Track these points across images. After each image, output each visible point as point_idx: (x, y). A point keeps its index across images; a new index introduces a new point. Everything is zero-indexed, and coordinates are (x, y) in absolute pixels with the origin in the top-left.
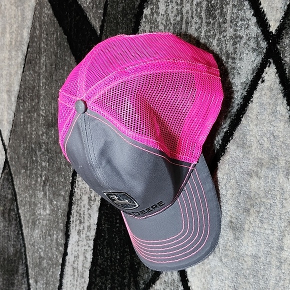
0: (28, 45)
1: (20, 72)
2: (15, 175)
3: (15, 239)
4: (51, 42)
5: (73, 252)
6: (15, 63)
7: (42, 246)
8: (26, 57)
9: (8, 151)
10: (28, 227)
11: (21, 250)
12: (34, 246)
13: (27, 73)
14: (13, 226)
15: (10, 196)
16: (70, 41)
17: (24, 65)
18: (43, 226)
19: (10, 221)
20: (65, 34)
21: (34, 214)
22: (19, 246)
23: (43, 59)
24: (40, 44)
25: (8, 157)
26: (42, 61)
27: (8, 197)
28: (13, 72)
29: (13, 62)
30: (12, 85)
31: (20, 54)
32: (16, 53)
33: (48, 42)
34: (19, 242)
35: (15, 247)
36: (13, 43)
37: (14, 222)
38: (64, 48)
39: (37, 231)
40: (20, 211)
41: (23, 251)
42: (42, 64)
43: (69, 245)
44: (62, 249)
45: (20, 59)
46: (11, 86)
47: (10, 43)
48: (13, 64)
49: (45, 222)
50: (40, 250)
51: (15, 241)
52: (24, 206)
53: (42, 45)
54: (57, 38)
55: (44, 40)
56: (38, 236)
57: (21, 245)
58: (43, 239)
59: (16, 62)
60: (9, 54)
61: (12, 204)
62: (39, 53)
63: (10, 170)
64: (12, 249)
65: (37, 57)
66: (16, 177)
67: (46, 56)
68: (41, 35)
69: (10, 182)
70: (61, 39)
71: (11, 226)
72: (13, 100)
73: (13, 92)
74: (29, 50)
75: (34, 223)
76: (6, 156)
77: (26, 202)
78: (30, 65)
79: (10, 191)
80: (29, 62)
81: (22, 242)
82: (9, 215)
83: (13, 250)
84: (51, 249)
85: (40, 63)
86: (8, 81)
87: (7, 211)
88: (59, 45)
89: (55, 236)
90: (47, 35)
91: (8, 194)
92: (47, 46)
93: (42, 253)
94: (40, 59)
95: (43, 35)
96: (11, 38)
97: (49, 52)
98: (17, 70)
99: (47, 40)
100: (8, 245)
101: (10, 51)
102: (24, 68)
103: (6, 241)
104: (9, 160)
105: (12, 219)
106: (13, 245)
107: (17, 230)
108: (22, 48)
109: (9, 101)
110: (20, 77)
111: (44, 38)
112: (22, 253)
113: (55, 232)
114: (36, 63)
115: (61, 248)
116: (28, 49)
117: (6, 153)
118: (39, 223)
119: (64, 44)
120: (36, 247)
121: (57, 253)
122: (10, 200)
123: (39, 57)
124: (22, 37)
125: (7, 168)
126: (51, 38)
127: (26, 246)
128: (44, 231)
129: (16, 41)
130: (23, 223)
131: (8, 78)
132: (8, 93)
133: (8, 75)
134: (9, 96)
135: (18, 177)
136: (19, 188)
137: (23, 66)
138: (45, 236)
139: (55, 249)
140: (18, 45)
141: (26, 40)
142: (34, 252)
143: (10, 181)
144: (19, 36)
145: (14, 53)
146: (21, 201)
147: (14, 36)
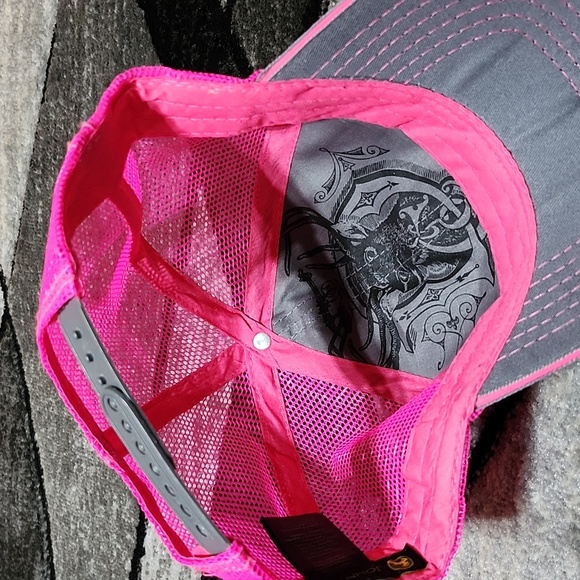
0: (54, 35)
1: (36, 100)
2: (26, 350)
3: (25, 502)
4: (106, 27)
5: (158, 549)
6: (24, 77)
7: (85, 525)
8: (49, 63)
9: (10, 292)
10: (55, 477)
11: (38, 528)
12: (67, 524)
13: (52, 105)
14: (22, 471)
15: (14, 399)
16: (151, 23)
17: (45, 83)
18: (88, 477)
19: (13, 456)
20: (141, 6)
21: (67, 447)
22: (35, 519)
23: (87, 70)
24: (81, 31)
25: (11, 306)
26: (85, 73)
27: (10, 400)
28: (19, 101)
29: (20, 75)
30: (18, 132)
31: (35, 55)
32: (26, 55)
33: (100, 25)
34: (35, 507)
35: (26, 520)
36: (20, 29)
37: (23, 461)
38: (139, 42)
39: (74, 489)
40: (36, 437)
41: (43, 529)
42: (84, 82)
43: (147, 531)
44: (131, 537)
45: (36, 69)
46: (15, 136)
47: (12, 29)
48: (20, 80)
49: (93, 468)
50: (82, 535)
51: (27, 506)
52: (45, 426)
53: (86, 34)
54: (121, 16)
55: (90, 21)
56: (77, 499)
57: (39, 516)
58: (88, 508)
59: (27, 75)
60: (9, 55)
61: (20, 417)
62: (79, 54)
63: (14, 336)
64: (19, 523)
65: (73, 63)
66: (28, 355)
67: (94, 61)
68: (84, 10)
69: (14, 366)
70: (130, 18)
71: (16, 470)
72: (20, 170)
73: (20, 151)
74: (55, 45)
75: (67, 469)
76: (6, 303)
77: (49, 418)
78: (57, 84)
79: (14, 387)
80: (56, 76)
81: (41, 509)
82: (11, 445)
83: (22, 527)
84: (107, 535)
85: (80, 79)
86: (9, 122)
87: (9, 432)
88: (126, 34)
89: (115, 506)
90: (97, 7)
91: (10, 393)
92: (97, 36)
93: (85, 543)
94: (81, 69)
95: (87, 7)
96: (16, 17)
97: (102, 53)
98: (29, 96)
99: (96, 21)
100: (10, 514)
101: (12, 50)
102: (44, 90)
103: (6, 504)
104: (11, 312)
105: (20, 454)
106: (21, 514)
107: (30, 479)
108: (41, 40)
109: (11, 171)
110: (36, 113)
111: (90, 16)
112: (42, 535)
113: (115, 497)
114: (71, 79)
115: (129, 536)
116: (52, 43)
117: (5, 296)
118: (80, 470)
119: (137, 31)
120: (73, 527)
121: (119, 546)
122: (14, 408)
123: (78, 63)
124: (40, 15)
125: (8, 330)
126: (106, 14)
127: (51, 519)
128: (90, 491)
129: (26, 24)
130: (43, 467)
131: (7, 114)
132: (9, 152)
133: (9, 108)
134: (12, 160)
135: (31, 356)
136: (35, 381)
137: (42, 87)
138: (93, 502)
139: (115, 536)
140: (31, 33)
141: (49, 22)
142: (67, 538)
143: (15, 362)
144: (33, 10)
145: (21, 53)
146: (39, 413)
147: (22, 11)
